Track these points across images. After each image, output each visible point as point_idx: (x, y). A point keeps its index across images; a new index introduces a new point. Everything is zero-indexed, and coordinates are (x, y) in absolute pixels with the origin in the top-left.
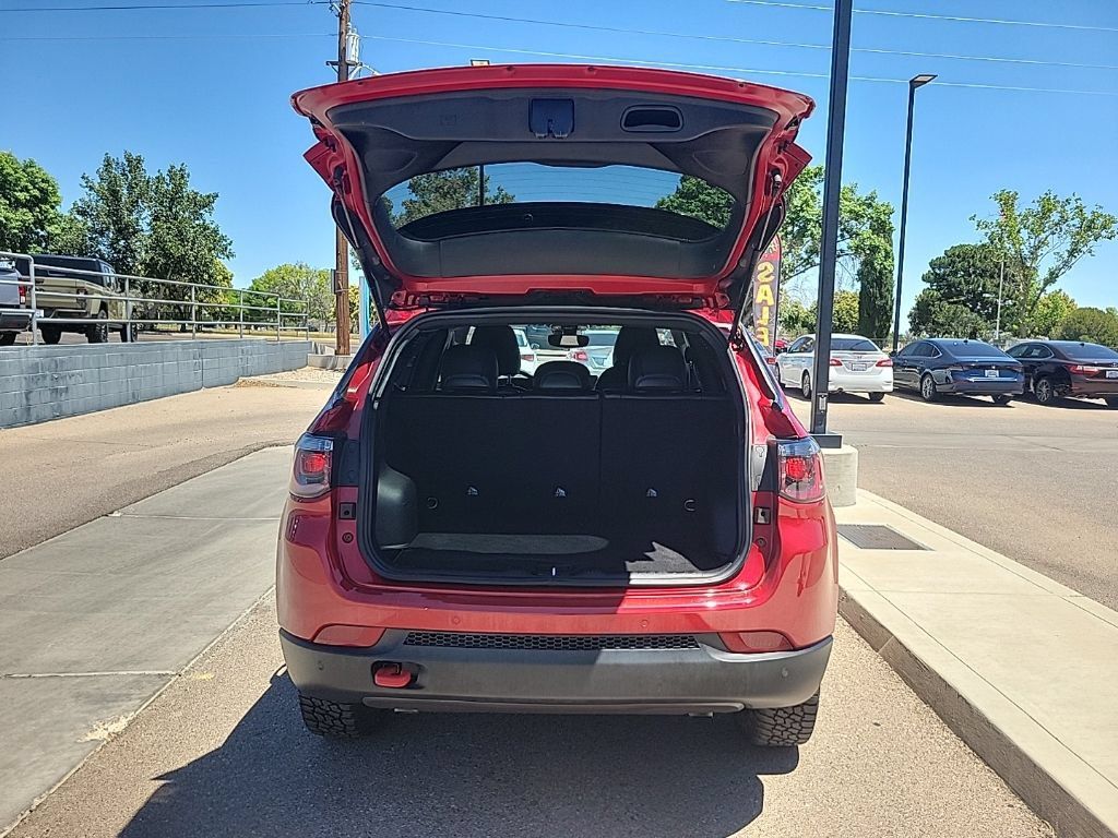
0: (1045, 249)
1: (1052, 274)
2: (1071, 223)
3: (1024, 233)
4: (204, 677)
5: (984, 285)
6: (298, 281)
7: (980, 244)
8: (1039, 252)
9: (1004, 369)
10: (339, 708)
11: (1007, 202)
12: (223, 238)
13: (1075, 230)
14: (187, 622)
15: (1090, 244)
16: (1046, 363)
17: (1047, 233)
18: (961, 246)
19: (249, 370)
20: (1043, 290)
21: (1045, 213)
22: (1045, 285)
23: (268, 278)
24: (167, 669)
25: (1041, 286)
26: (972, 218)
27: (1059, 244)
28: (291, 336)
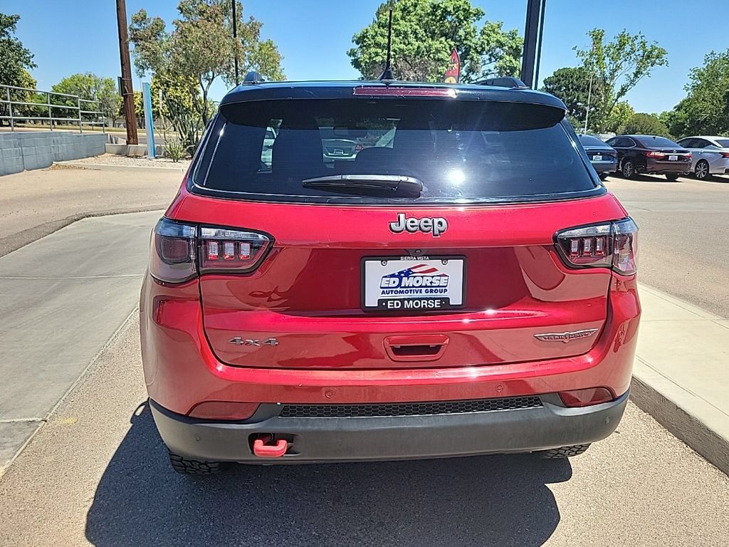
0: (620, 71)
1: (623, 89)
2: (637, 53)
3: (607, 60)
4: (67, 421)
5: (578, 97)
6: (89, 88)
7: (578, 67)
8: (616, 74)
9: (606, 155)
10: (207, 466)
11: (597, 37)
12: (26, 52)
13: (640, 58)
14: (44, 371)
15: (648, 69)
16: (631, 150)
17: (622, 60)
18: (564, 69)
19: (61, 157)
20: (616, 100)
21: (622, 45)
22: (618, 97)
23: (64, 86)
24: (33, 416)
25: (616, 98)
26: (575, 48)
27: (628, 68)
28: (88, 130)
